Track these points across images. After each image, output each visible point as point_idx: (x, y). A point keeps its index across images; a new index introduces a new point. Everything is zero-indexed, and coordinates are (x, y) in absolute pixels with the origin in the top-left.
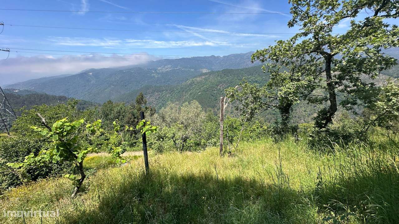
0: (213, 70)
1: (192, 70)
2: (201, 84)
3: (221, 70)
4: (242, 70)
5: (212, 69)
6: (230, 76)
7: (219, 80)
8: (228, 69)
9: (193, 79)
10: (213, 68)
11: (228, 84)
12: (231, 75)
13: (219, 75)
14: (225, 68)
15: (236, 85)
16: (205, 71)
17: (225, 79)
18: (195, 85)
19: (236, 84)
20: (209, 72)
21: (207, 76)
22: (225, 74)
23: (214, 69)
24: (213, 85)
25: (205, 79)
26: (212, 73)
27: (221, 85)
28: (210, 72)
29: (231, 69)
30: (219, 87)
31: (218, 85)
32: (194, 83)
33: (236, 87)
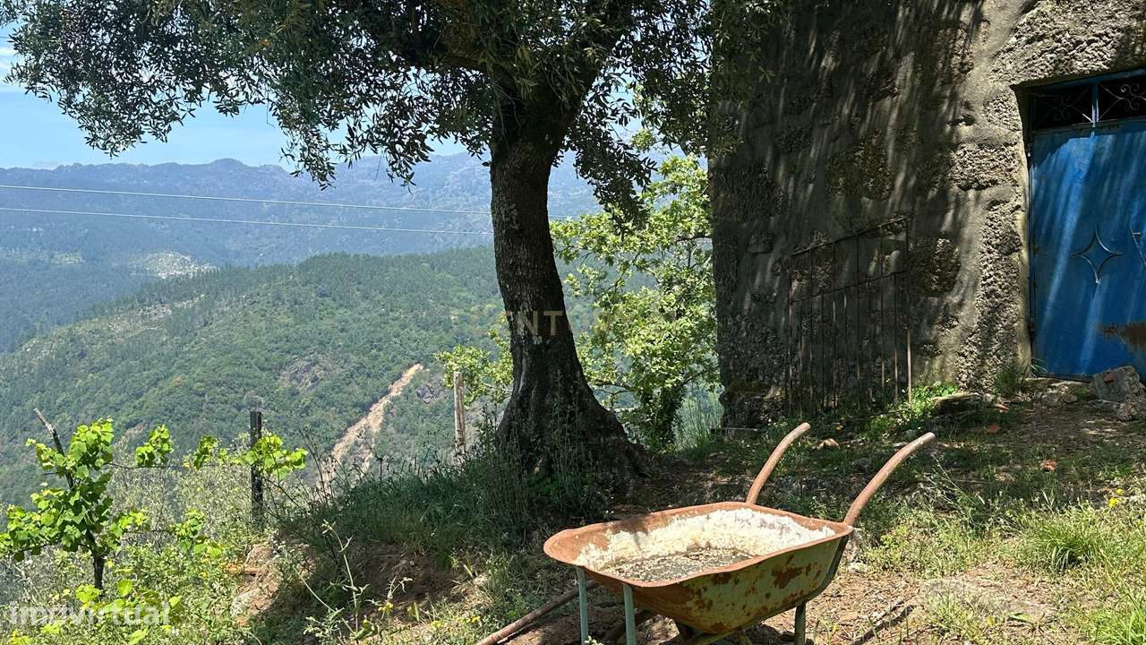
0: (237, 263)
1: (69, 260)
2: (147, 364)
3: (297, 260)
4: (438, 262)
5: (226, 253)
6: (364, 305)
7: (280, 331)
8: (345, 256)
9: (80, 331)
10: (232, 245)
11: (353, 358)
12: (365, 297)
13: (285, 296)
14: (327, 251)
15: (406, 362)
16: (168, 266)
17: (326, 324)
18: (94, 370)
19: (404, 354)
20: (208, 277)
21: (185, 304)
22: (323, 287)
23: (238, 254)
24: (242, 370)
25: (173, 326)
26: (228, 280)
27: (302, 364)
28: (214, 275)
29: (367, 258)
30: (284, 383)
31: (281, 367)
32: (82, 355)
33: (412, 371)
